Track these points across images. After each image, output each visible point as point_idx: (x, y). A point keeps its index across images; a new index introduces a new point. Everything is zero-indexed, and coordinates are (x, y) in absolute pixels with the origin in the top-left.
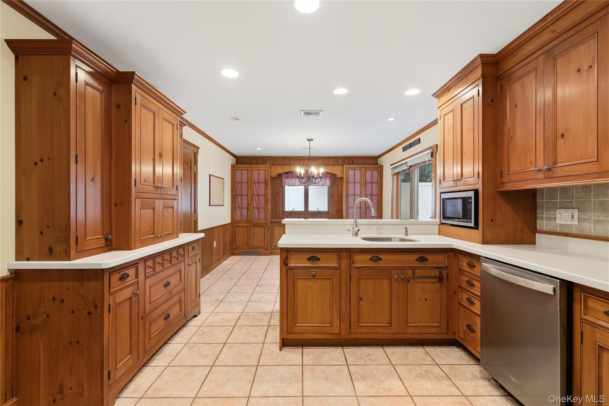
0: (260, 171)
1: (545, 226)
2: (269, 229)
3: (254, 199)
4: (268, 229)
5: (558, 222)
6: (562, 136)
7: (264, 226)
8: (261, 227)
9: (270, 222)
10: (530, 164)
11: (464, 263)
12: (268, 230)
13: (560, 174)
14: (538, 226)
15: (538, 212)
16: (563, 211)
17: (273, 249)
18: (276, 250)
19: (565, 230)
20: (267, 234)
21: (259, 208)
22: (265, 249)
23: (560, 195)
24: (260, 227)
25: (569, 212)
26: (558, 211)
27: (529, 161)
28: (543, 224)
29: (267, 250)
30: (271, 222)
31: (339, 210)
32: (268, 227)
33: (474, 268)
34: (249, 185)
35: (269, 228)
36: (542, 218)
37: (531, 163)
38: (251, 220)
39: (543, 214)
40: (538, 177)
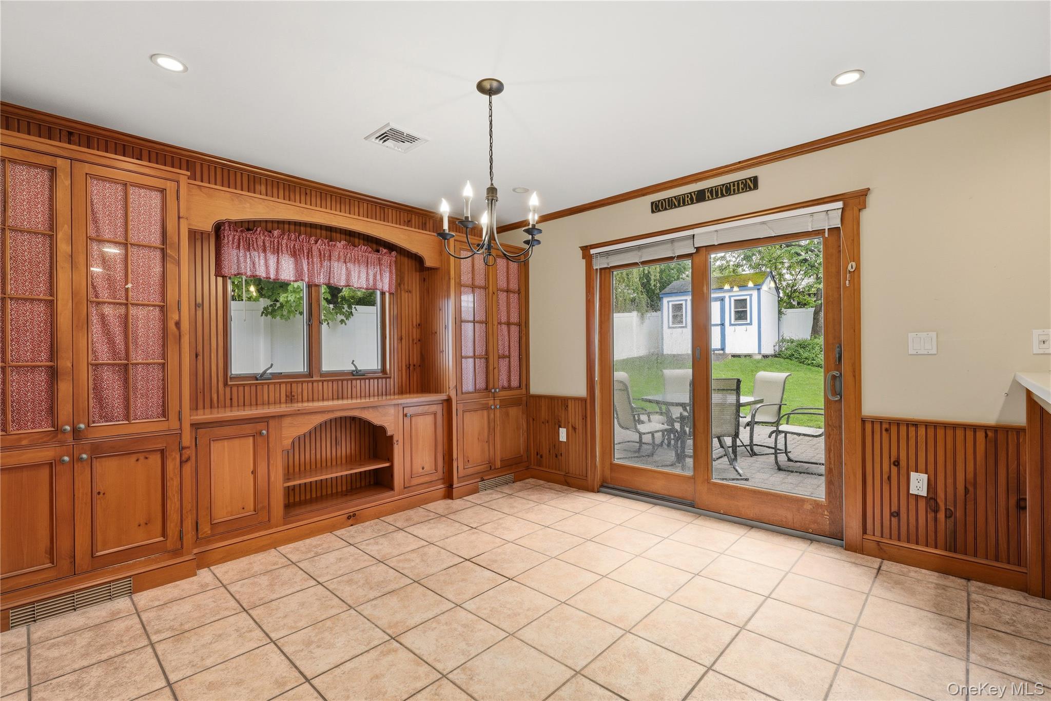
0: (131, 190)
2: (188, 459)
3: (95, 319)
4: (184, 458)
7: (160, 446)
8: (141, 456)
9: (192, 425)
12: (181, 462)
17: (208, 540)
18: (222, 540)
20: (176, 482)
21: (127, 365)
22: (169, 552)
24: (134, 457)
29: (181, 555)
30: (196, 426)
31: (414, 365)
32: (183, 448)
34: (63, 247)
35: (187, 453)
38: (75, 431)
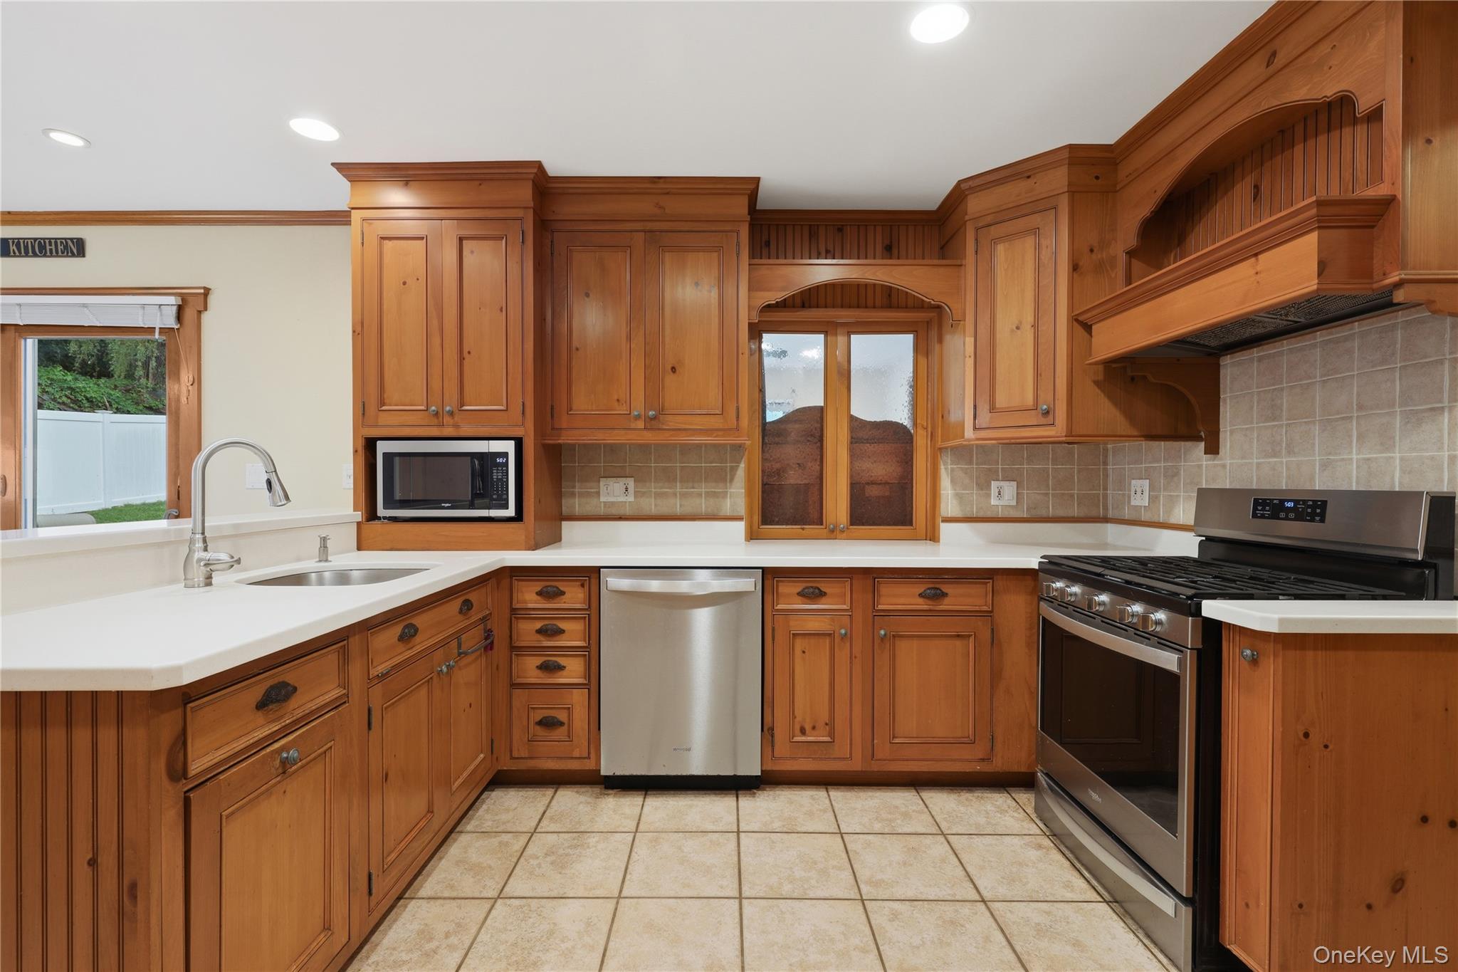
1: (577, 506)
5: (603, 499)
6: (673, 369)
10: (616, 403)
11: (528, 596)
13: (672, 425)
14: (564, 508)
15: (564, 484)
16: (611, 481)
19: (614, 511)
23: (604, 456)
25: (622, 484)
26: (603, 482)
27: (616, 397)
28: (575, 503)
33: (563, 597)
36: (573, 495)
37: (618, 400)
39: (574, 487)
40: (633, 426)
